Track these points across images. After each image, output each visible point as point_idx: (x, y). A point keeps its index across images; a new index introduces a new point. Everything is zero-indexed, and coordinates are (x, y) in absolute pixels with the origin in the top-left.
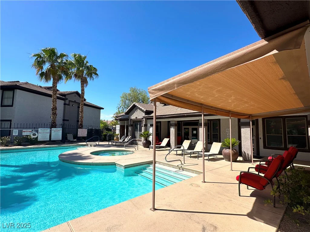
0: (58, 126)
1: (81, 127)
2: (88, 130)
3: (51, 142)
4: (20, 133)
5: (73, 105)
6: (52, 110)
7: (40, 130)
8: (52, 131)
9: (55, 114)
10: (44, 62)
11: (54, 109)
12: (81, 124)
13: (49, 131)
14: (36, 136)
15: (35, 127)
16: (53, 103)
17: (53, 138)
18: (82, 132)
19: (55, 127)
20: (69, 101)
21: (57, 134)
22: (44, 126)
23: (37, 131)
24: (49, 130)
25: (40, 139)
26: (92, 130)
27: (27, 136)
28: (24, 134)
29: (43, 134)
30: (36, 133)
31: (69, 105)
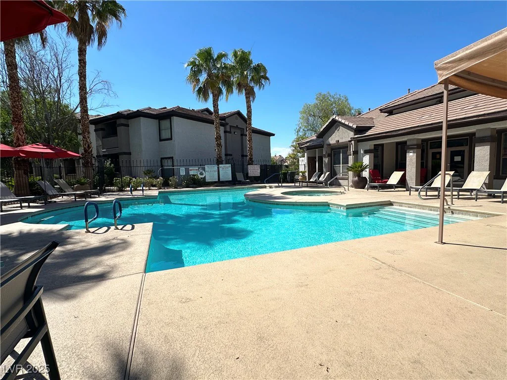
0: (224, 162)
1: (251, 162)
2: (261, 166)
3: (220, 183)
4: (187, 171)
5: (235, 132)
6: (215, 140)
7: (206, 167)
8: (220, 169)
9: (219, 145)
10: (200, 71)
11: (218, 138)
12: (251, 159)
13: (217, 169)
14: (203, 176)
15: (201, 165)
16: (216, 129)
17: (222, 179)
18: (254, 170)
19: (222, 164)
20: (231, 126)
21: (226, 172)
22: (210, 163)
23: (204, 169)
24: (216, 167)
25: (208, 180)
26: (266, 166)
27: (194, 175)
28: (191, 173)
29: (210, 173)
30: (204, 172)
31: (230, 132)
